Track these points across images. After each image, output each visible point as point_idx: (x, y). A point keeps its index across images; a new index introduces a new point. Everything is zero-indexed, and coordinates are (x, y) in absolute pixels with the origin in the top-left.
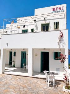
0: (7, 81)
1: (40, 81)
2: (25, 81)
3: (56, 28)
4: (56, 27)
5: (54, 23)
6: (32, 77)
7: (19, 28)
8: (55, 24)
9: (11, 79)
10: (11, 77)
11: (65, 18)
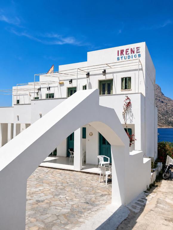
0: (40, 176)
1: (93, 177)
2: (67, 177)
3: (126, 88)
4: (126, 86)
5: (122, 79)
6: (80, 172)
7: (62, 84)
8: (124, 81)
9: (47, 173)
10: (47, 171)
11: (142, 69)
